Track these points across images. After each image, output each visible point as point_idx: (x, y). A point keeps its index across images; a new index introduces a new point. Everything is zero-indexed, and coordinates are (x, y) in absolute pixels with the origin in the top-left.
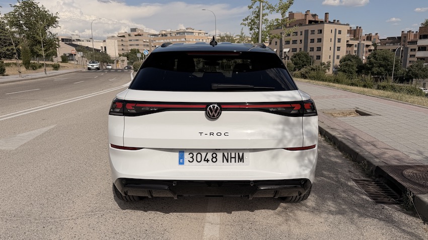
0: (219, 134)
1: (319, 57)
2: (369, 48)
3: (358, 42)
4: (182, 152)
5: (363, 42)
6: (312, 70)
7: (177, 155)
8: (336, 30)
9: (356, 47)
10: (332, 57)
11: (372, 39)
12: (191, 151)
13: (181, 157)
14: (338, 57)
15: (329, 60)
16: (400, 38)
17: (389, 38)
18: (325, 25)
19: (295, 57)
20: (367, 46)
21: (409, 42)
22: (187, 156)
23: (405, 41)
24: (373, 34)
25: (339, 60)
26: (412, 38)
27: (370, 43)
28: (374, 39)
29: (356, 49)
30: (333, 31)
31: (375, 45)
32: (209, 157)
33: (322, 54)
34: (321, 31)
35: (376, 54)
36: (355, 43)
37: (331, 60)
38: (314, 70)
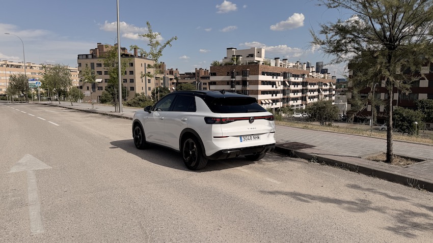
0: (254, 128)
1: (133, 89)
2: (172, 81)
3: (163, 75)
4: (241, 136)
5: (167, 76)
6: (139, 100)
7: (239, 138)
8: (145, 64)
9: (162, 80)
10: (144, 88)
11: (174, 74)
12: (244, 136)
13: (241, 139)
14: (150, 89)
15: (142, 91)
16: (194, 74)
17: (187, 74)
18: (136, 58)
19: (109, 87)
20: (171, 79)
21: (201, 77)
22: (243, 138)
23: (198, 77)
24: (174, 70)
25: (150, 92)
26: (202, 74)
27: (172, 77)
28: (175, 73)
29: (162, 81)
30: (143, 65)
31: (176, 78)
32: (249, 138)
33: (135, 85)
34: (132, 65)
35: (182, 87)
36: (162, 76)
37: (144, 91)
38: (142, 100)
